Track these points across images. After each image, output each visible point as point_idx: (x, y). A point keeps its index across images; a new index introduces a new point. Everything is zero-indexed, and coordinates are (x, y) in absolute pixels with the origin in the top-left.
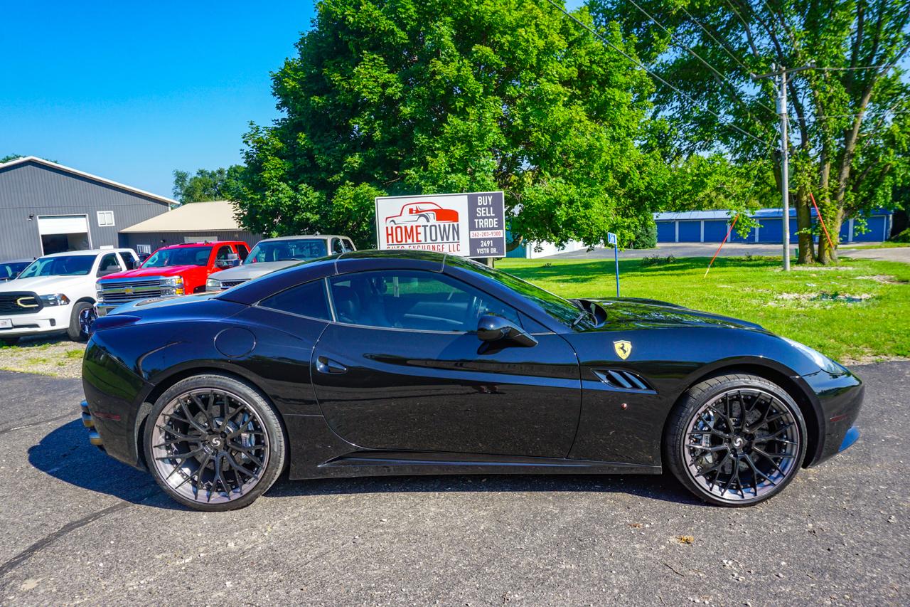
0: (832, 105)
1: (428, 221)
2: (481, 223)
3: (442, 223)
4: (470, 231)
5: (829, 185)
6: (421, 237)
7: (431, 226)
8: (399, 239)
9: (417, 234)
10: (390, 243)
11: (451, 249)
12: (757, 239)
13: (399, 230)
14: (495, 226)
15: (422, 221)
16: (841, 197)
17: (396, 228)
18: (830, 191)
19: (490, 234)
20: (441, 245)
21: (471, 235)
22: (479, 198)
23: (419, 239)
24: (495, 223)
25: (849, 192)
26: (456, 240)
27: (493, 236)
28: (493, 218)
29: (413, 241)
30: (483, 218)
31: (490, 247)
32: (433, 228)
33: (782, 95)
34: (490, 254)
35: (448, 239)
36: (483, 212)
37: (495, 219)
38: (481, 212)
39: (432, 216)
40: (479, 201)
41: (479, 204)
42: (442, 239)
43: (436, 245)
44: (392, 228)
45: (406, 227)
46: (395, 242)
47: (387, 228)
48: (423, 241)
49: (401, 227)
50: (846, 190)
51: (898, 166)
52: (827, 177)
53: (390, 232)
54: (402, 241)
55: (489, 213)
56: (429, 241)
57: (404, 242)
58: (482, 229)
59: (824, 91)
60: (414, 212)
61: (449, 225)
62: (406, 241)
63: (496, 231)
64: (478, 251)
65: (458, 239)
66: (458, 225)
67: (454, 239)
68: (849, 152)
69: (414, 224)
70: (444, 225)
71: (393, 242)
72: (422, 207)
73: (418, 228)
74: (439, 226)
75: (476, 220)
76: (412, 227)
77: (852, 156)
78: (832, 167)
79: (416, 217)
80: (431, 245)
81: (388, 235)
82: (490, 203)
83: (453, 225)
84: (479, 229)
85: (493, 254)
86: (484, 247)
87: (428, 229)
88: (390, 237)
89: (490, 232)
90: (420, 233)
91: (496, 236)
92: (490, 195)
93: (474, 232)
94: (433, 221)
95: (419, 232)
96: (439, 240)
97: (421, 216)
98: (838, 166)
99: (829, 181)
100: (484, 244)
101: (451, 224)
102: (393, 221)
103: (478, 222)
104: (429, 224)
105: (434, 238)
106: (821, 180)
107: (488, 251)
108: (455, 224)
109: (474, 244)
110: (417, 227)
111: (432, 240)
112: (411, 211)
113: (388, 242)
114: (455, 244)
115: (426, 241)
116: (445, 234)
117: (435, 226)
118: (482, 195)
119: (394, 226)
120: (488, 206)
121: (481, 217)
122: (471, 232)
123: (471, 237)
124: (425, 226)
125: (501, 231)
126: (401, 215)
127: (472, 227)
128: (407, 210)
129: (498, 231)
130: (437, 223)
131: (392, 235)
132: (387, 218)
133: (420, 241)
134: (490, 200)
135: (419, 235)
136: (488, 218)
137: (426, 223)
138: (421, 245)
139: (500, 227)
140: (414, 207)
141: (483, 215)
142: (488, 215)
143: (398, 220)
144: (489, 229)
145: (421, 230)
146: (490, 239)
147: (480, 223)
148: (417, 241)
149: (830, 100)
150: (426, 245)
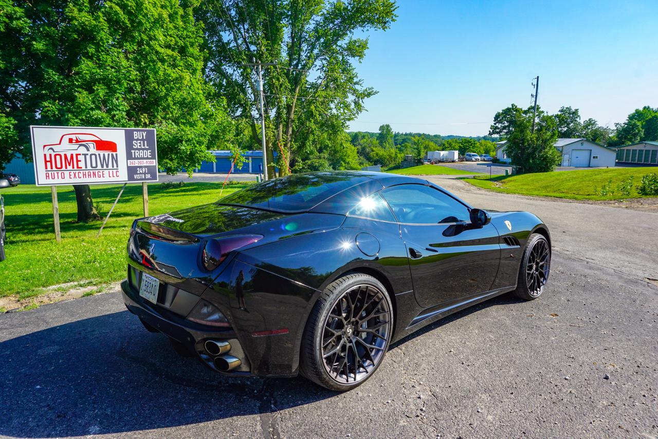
0: (282, 89)
1: (88, 150)
2: (138, 154)
3: (102, 153)
4: (127, 160)
5: (283, 138)
6: (82, 164)
7: (91, 155)
8: (59, 166)
9: (78, 161)
10: (49, 168)
11: (111, 175)
12: (251, 171)
13: (58, 157)
14: (149, 156)
15: (82, 150)
16: (289, 145)
17: (55, 155)
18: (283, 141)
19: (145, 163)
20: (101, 171)
21: (129, 163)
22: (135, 132)
23: (79, 166)
24: (149, 154)
25: (292, 143)
26: (115, 167)
27: (148, 165)
28: (147, 149)
29: (73, 167)
30: (139, 149)
31: (145, 174)
32: (93, 157)
33: (260, 79)
34: (145, 179)
35: (107, 166)
36: (138, 144)
37: (149, 151)
38: (136, 144)
39: (92, 146)
40: (135, 135)
41: (135, 138)
42: (102, 166)
43: (97, 171)
44: (50, 155)
45: (65, 155)
46: (54, 168)
47: (45, 155)
48: (84, 168)
49: (60, 156)
50: (291, 141)
51: (315, 129)
52: (281, 133)
53: (48, 159)
54: (61, 167)
55: (144, 145)
56: (89, 167)
57: (64, 168)
58: (138, 159)
59: (278, 79)
60: (74, 141)
61: (109, 154)
62: (66, 168)
63: (150, 160)
64: (135, 177)
65: (117, 167)
66: (116, 154)
67: (113, 167)
68: (291, 118)
69: (75, 153)
70: (104, 154)
71: (52, 168)
72: (82, 137)
73: (79, 156)
74: (99, 155)
75: (133, 151)
76: (72, 155)
77: (293, 121)
78: (283, 127)
79: (76, 146)
80: (92, 172)
81: (46, 162)
82: (145, 138)
83: (112, 155)
84: (135, 158)
85: (148, 179)
86: (140, 173)
87: (88, 157)
88: (49, 164)
89: (145, 161)
90: (80, 161)
91: (150, 165)
92: (144, 131)
93: (131, 161)
94: (93, 149)
95: (79, 159)
96: (99, 167)
97: (80, 145)
98: (287, 126)
99: (283, 135)
100: (141, 171)
101: (110, 153)
102: (51, 149)
103: (135, 152)
104: (89, 153)
105: (94, 165)
106: (278, 134)
107: (143, 177)
108: (114, 153)
109: (132, 171)
110: (77, 155)
111: (92, 167)
112: (71, 141)
113: (46, 168)
114: (115, 171)
115: (86, 167)
116: (105, 162)
117: (95, 155)
118: (137, 131)
119: (53, 154)
120: (143, 140)
121: (137, 149)
122: (129, 161)
123: (129, 165)
124: (85, 155)
125: (154, 161)
126: (60, 144)
127: (129, 156)
128: (66, 139)
129: (152, 160)
130: (97, 152)
131: (51, 161)
132: (45, 146)
133: (81, 168)
134: (144, 135)
135: (79, 163)
136: (143, 149)
137: (86, 152)
138: (82, 172)
139: (153, 158)
140: (74, 137)
141: (138, 147)
142: (142, 147)
143: (56, 148)
144: (144, 158)
145: (81, 158)
146: (145, 167)
147: (136, 154)
148: (78, 167)
149: (281, 86)
150: (87, 172)
